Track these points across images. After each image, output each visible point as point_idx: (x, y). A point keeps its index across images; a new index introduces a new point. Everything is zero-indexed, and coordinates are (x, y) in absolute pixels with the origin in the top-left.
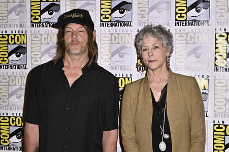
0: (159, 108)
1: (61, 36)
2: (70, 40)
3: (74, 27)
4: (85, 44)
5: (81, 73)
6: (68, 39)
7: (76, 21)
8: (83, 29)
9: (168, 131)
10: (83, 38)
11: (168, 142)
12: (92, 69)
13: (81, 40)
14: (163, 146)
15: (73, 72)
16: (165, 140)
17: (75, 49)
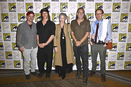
0: (62, 30)
1: (42, 14)
2: (44, 15)
3: (44, 12)
4: (47, 16)
5: (46, 23)
6: (43, 15)
7: (45, 11)
8: (47, 13)
9: (64, 35)
10: (47, 15)
11: (65, 37)
12: (49, 21)
13: (46, 15)
14: (63, 38)
15: (44, 23)
16: (64, 37)
17: (45, 17)
